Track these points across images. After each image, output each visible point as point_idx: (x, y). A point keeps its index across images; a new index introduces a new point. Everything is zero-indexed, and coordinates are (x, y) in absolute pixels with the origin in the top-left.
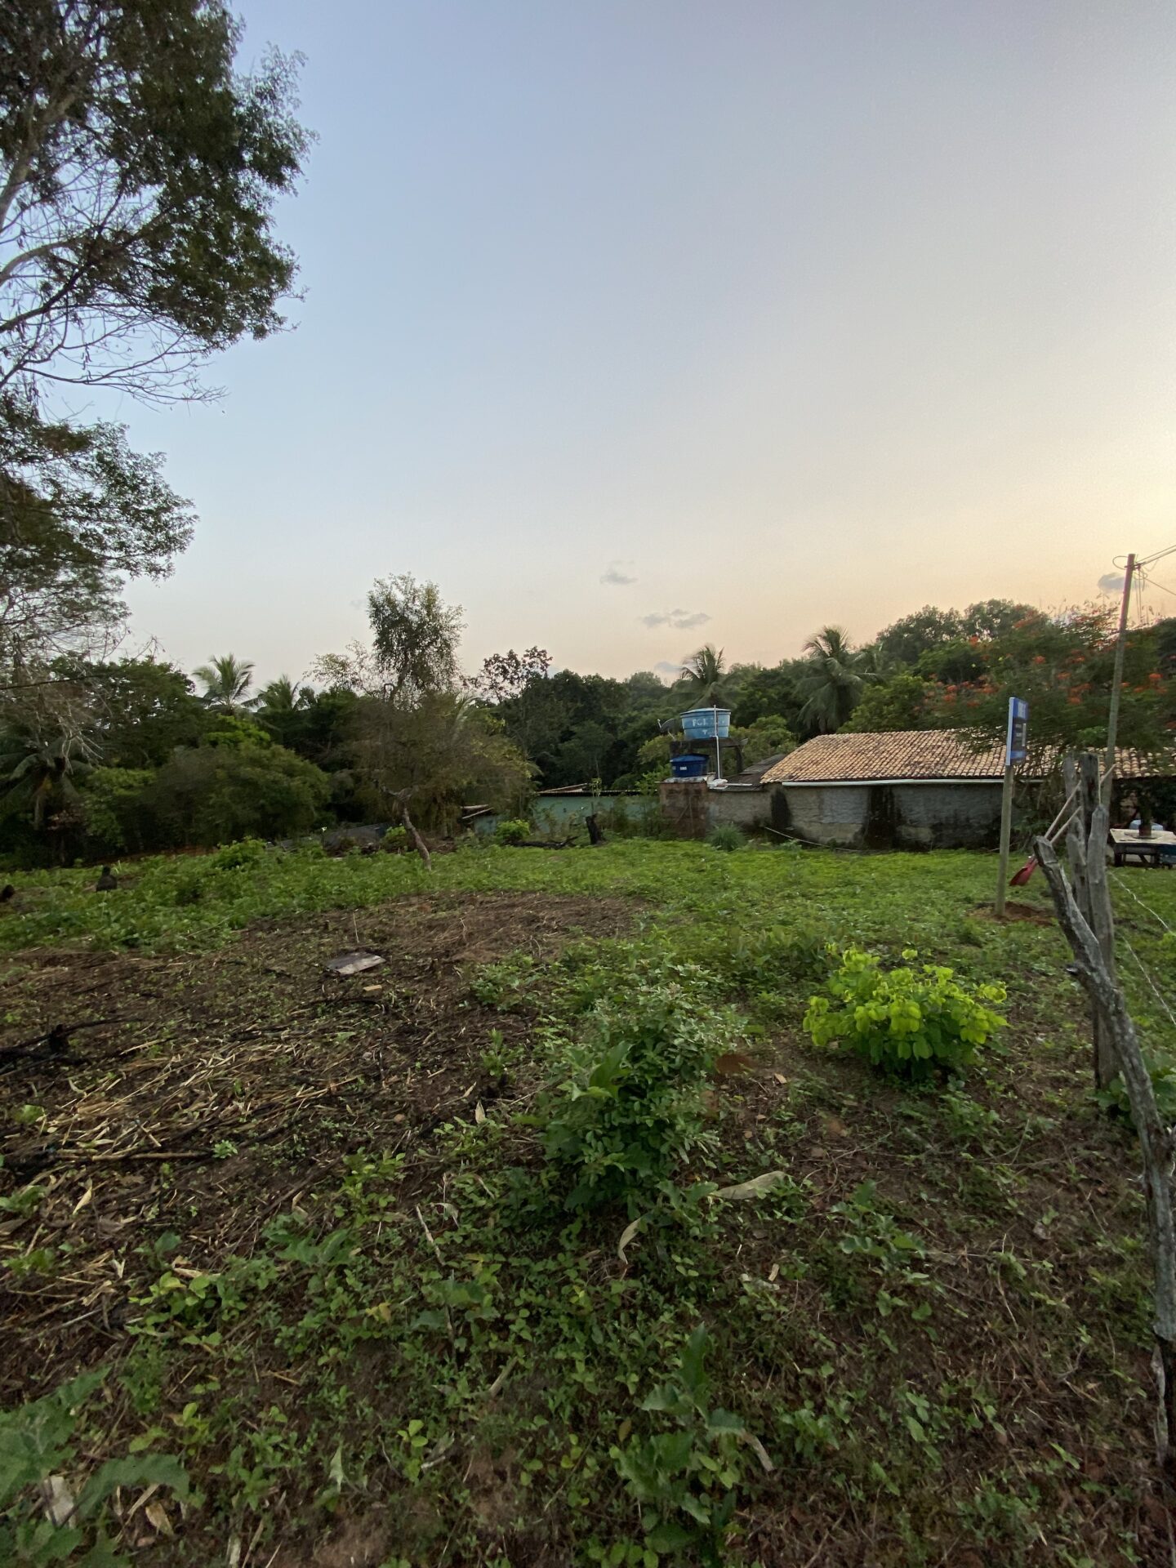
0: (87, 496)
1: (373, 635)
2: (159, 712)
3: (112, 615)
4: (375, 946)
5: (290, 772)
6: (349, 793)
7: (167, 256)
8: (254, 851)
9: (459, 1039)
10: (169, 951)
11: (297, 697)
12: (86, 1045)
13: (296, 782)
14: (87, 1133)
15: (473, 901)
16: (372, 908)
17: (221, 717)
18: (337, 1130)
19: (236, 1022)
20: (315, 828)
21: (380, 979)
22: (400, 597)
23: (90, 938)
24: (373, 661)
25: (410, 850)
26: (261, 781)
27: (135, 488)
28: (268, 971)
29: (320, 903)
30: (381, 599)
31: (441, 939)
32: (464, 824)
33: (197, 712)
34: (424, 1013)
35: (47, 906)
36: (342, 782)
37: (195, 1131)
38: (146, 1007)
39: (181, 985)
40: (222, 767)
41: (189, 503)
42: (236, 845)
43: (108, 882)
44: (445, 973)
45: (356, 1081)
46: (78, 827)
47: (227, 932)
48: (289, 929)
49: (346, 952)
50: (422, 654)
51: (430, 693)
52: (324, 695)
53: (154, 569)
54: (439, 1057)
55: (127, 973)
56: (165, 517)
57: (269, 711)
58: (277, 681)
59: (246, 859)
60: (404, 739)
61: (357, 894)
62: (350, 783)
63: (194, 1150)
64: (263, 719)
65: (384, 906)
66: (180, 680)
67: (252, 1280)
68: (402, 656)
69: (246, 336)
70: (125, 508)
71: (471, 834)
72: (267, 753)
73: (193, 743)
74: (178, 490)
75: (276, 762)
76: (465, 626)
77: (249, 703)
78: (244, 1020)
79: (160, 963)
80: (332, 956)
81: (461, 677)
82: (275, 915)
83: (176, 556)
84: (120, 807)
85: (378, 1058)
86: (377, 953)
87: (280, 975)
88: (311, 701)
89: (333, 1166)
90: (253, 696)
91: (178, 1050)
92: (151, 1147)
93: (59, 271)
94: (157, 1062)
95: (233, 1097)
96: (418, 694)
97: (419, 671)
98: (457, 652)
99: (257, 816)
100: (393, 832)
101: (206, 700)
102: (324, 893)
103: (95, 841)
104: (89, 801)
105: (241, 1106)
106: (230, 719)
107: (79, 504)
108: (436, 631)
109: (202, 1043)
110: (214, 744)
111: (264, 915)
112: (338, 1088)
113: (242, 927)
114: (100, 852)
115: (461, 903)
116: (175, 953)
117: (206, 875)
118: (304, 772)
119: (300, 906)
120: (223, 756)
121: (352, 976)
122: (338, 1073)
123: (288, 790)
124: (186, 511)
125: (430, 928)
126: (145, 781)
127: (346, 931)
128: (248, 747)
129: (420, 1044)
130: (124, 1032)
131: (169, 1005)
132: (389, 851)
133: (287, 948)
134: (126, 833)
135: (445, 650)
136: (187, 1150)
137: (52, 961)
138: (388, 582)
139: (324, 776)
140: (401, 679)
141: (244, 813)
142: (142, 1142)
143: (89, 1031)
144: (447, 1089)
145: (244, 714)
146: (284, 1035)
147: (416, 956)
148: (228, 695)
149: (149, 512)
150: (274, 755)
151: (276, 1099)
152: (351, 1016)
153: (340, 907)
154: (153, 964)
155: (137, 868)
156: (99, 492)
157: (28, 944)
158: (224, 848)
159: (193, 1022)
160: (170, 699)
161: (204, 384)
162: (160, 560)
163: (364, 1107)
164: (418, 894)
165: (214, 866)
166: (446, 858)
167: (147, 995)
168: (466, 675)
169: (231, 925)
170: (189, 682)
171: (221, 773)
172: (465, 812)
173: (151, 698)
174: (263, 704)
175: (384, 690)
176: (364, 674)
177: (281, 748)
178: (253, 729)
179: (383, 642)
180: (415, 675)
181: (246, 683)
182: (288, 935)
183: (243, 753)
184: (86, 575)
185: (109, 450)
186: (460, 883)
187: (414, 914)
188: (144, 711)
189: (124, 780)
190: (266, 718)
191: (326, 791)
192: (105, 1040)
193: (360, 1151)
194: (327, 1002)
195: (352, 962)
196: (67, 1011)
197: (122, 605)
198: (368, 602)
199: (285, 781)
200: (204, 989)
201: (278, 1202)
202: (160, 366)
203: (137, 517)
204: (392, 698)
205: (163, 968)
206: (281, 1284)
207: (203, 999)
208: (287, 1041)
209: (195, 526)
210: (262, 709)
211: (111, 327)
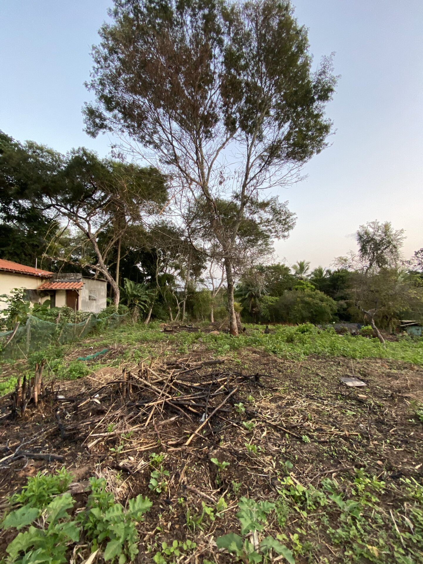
0: (268, 219)
1: (359, 247)
2: (281, 279)
3: (270, 251)
4: (361, 377)
5: (322, 300)
6: (345, 310)
7: (291, 142)
8: (310, 328)
9: (410, 437)
10: (284, 357)
11: (325, 273)
12: (264, 382)
13: (324, 304)
14: (265, 411)
15: (412, 369)
16: (358, 360)
17: (299, 280)
18: (350, 454)
19: (308, 391)
20: (331, 322)
21: (364, 393)
22: (371, 230)
23: (263, 347)
24: (358, 258)
25: (374, 337)
26: (312, 303)
27: (280, 213)
28: (317, 375)
29: (336, 353)
30: (363, 233)
31: (396, 383)
32: (402, 329)
33: (292, 279)
34: (389, 417)
35: (253, 335)
36: (341, 305)
37: (296, 427)
38: (279, 375)
39: (289, 371)
40: (299, 297)
41: (295, 214)
42: (304, 325)
43: (267, 331)
44: (399, 401)
45: (357, 435)
46: (259, 312)
47: (302, 356)
48: (324, 360)
49: (349, 376)
50: (382, 252)
51: (385, 269)
52: (336, 272)
53: (284, 237)
54: (399, 442)
55: (274, 362)
56: (288, 220)
57: (315, 278)
58: (318, 268)
59: (307, 331)
60: (372, 289)
61: (352, 353)
62: (345, 306)
63: (296, 433)
64: (313, 281)
65: (364, 360)
66: (287, 269)
67: (318, 499)
68: (372, 254)
69: (315, 155)
70: (277, 220)
71: (406, 334)
72: (313, 293)
73: (290, 289)
74: (292, 211)
75: (317, 296)
76: (405, 238)
77: (308, 276)
78: (310, 390)
79: (282, 361)
80: (343, 376)
81: (401, 261)
82: (319, 353)
83: (291, 232)
84: (269, 307)
85: (367, 429)
86: (362, 380)
87: (322, 377)
88: (330, 274)
89: (350, 469)
90: (310, 273)
91: (289, 394)
92: (282, 426)
93: (263, 160)
94: (284, 396)
95: (308, 420)
96: (379, 270)
97: (380, 260)
98: (400, 249)
99: (310, 315)
100: (364, 328)
101: (295, 275)
102: (337, 349)
103: (263, 317)
104: (262, 305)
105: (311, 424)
106: (302, 281)
107: (266, 222)
108: (389, 242)
109: (296, 394)
110: (297, 289)
111: (315, 352)
112: (349, 435)
113: (308, 355)
114: (265, 321)
115: (406, 368)
116: (287, 359)
117: (295, 334)
118: (327, 300)
119: (328, 352)
120: (299, 294)
121: (352, 387)
122: (349, 428)
123: (321, 307)
124: (294, 216)
125: (389, 376)
126: (276, 300)
127: (348, 367)
128: (307, 291)
129: (389, 431)
130: (274, 381)
131: (286, 376)
132: (363, 336)
133: (324, 367)
134: (271, 316)
135: (394, 250)
136: (293, 432)
137: (255, 352)
138: (366, 225)
139: (335, 302)
140: (371, 265)
141: (306, 313)
142: (280, 422)
143: (264, 377)
144: (405, 460)
145: (306, 280)
146: (325, 402)
147: (382, 387)
148: (301, 273)
149: (283, 220)
150: (316, 294)
151: (324, 428)
152: (353, 405)
153: (344, 356)
154: (281, 361)
155: (274, 327)
156: (271, 217)
157: (249, 345)
158: (300, 325)
159: (293, 385)
160: (284, 276)
161: (301, 175)
162: (286, 234)
163: (361, 449)
164: (381, 358)
165: (297, 331)
166: (394, 344)
167: (280, 371)
168: (404, 259)
169: (304, 354)
170: (290, 270)
171: (298, 299)
172: (402, 323)
173: (279, 275)
174: (313, 276)
175: (363, 269)
176: (354, 263)
177: (318, 291)
178: (309, 285)
179: (363, 250)
180: (378, 262)
181: (308, 269)
182: (325, 363)
183: (306, 293)
184: (265, 241)
185: (274, 204)
186: (403, 358)
187: (379, 367)
188: (277, 279)
189: (270, 299)
190: (314, 281)
191: (335, 308)
192: (268, 382)
193: (362, 469)
194: (342, 395)
195: (351, 381)
196: (260, 369)
197: (273, 248)
198: (357, 235)
199: (320, 303)
200: (296, 375)
201: (327, 472)
202: (289, 175)
203: (280, 222)
204: (367, 272)
205: (284, 363)
206: (329, 508)
207: (296, 378)
208: (326, 405)
209: (297, 221)
210: (312, 277)
211: (277, 169)
